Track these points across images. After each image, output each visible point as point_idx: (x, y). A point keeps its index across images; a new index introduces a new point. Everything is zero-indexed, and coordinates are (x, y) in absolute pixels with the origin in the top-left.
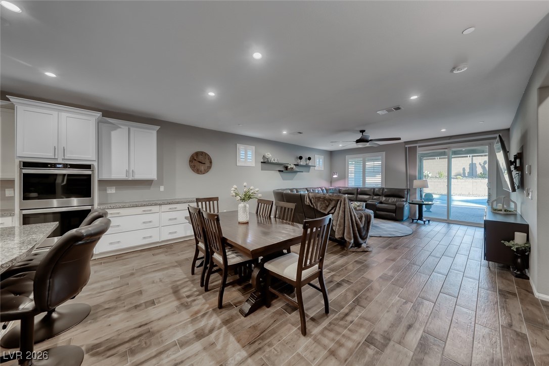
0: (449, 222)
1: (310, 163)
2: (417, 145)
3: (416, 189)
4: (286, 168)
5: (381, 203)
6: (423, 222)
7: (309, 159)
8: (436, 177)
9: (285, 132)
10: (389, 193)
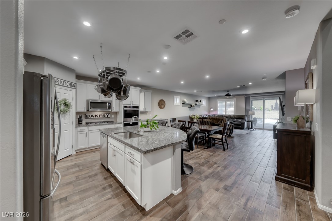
0: (263, 129)
1: (201, 103)
2: (250, 96)
3: (249, 115)
4: (191, 106)
5: (234, 121)
6: (252, 130)
7: (200, 101)
8: (259, 110)
9: (195, 91)
10: (238, 117)
